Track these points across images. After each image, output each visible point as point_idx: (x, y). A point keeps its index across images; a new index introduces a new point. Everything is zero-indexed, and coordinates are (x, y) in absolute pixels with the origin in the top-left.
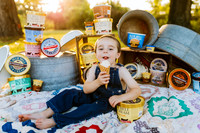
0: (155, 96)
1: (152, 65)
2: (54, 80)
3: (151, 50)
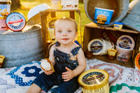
0: (114, 84)
1: (119, 42)
2: (16, 55)
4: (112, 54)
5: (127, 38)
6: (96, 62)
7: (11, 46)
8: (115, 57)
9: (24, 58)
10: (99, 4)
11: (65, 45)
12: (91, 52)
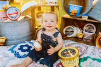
0: (82, 57)
1: (85, 28)
2: (14, 37)
3: (85, 18)
4: (80, 36)
5: (91, 26)
6: (69, 42)
7: (10, 31)
8: (82, 39)
9: (20, 39)
10: (71, 2)
11: (49, 30)
12: (66, 35)
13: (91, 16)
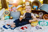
2: (15, 17)
3: (39, 10)
7: (14, 14)
8: (39, 17)
13: (41, 9)
